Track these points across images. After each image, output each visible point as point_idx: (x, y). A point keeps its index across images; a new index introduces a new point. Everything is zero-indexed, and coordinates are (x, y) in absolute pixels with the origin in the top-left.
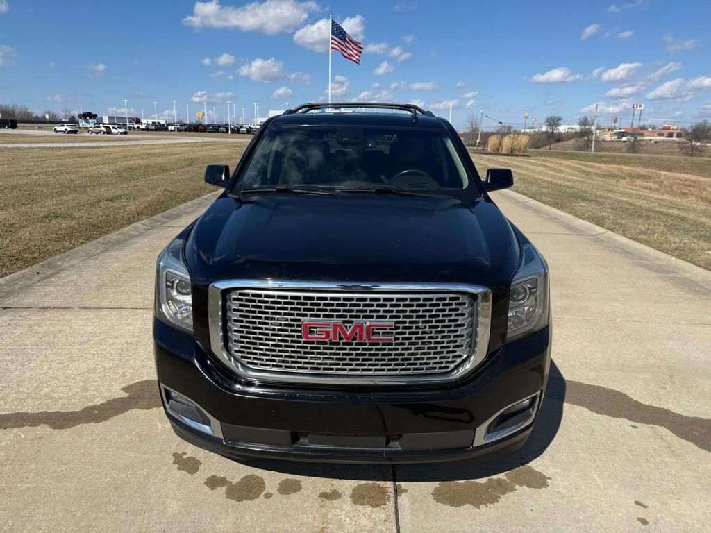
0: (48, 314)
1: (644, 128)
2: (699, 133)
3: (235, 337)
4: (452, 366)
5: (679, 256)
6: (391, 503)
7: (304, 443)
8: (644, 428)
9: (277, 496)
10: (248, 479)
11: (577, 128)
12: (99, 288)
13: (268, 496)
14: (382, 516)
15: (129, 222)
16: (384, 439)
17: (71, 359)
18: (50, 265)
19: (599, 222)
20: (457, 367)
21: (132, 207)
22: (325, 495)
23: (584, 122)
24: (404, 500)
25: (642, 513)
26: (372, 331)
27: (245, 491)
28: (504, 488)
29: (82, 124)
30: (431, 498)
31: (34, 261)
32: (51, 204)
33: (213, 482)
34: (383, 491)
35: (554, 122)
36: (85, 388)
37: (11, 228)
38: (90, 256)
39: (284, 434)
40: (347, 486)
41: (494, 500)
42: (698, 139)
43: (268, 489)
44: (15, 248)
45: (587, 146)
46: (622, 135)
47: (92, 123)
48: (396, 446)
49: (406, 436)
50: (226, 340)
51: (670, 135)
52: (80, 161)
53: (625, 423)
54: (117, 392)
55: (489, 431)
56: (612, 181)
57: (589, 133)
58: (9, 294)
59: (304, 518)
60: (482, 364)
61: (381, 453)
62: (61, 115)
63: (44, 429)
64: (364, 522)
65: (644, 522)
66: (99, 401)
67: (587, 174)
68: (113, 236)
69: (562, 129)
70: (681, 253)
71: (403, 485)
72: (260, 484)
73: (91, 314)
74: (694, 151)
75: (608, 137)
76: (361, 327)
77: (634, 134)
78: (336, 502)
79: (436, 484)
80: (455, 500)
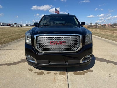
0: (7, 50)
1: (106, 24)
2: (115, 25)
3: (39, 45)
4: (76, 49)
5: (113, 41)
6: (66, 75)
7: (51, 63)
8: (109, 64)
9: (46, 74)
10: (41, 72)
11: (95, 24)
12: (16, 47)
13: (45, 74)
14: (65, 76)
15: (22, 38)
16: (65, 62)
17: (11, 56)
18: (8, 44)
19: (99, 36)
20: (77, 49)
21: (22, 36)
22: (55, 74)
23: (96, 23)
24: (68, 74)
25: (110, 76)
26: (62, 43)
27: (41, 74)
28: (86, 72)
29: (14, 25)
30: (73, 74)
31: (6, 43)
32: (9, 35)
33: (35, 73)
34: (65, 73)
35: (91, 23)
36: (13, 60)
37: (2, 38)
38: (15, 42)
39: (47, 61)
40: (59, 72)
41: (84, 74)
42: (115, 26)
43: (45, 73)
44: (2, 41)
45: (97, 27)
46: (102, 25)
47: (16, 25)
48: (67, 63)
49: (69, 61)
50: (37, 46)
51: (110, 25)
52: (14, 30)
53: (106, 63)
54: (19, 60)
55: (83, 61)
56: (101, 32)
57: (97, 25)
58: (1, 48)
59: (51, 77)
60: (81, 48)
61: (64, 64)
62: (11, 24)
63: (6, 66)
64: (61, 77)
65: (111, 77)
66: (16, 62)
67: (97, 31)
68: (19, 40)
69: (93, 25)
70: (113, 40)
71: (68, 72)
72: (43, 73)
73: (15, 50)
74: (114, 27)
75: (100, 26)
76: (60, 42)
77: (104, 25)
78: (57, 75)
79: (74, 72)
80: (77, 74)
